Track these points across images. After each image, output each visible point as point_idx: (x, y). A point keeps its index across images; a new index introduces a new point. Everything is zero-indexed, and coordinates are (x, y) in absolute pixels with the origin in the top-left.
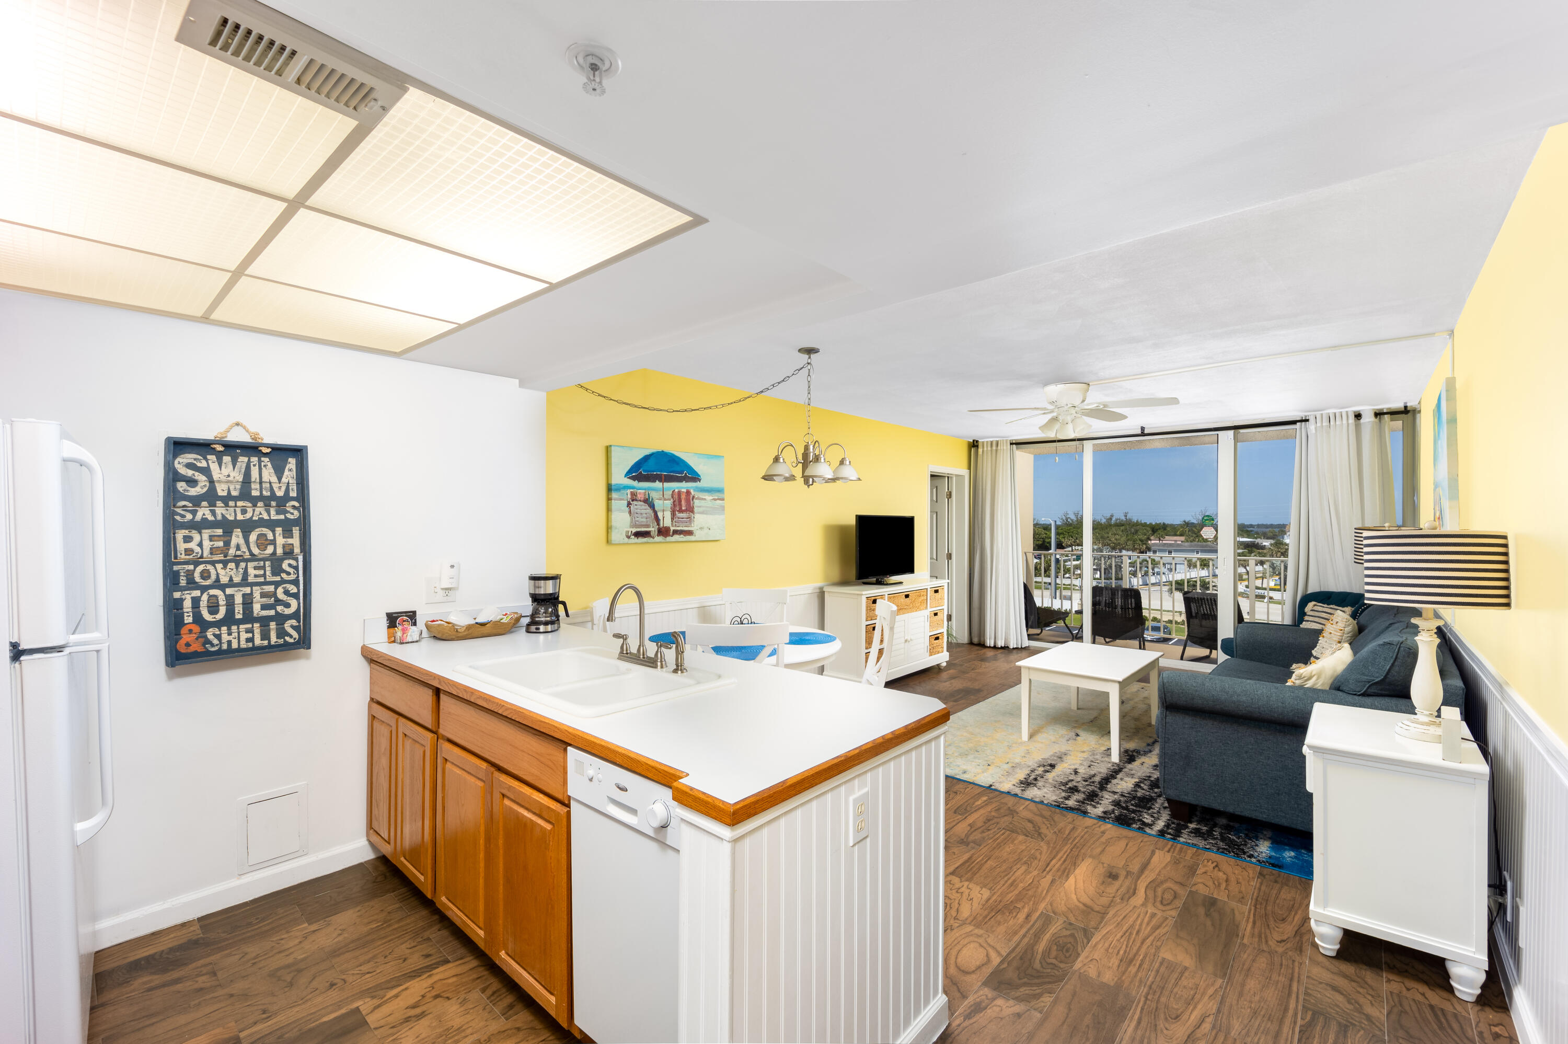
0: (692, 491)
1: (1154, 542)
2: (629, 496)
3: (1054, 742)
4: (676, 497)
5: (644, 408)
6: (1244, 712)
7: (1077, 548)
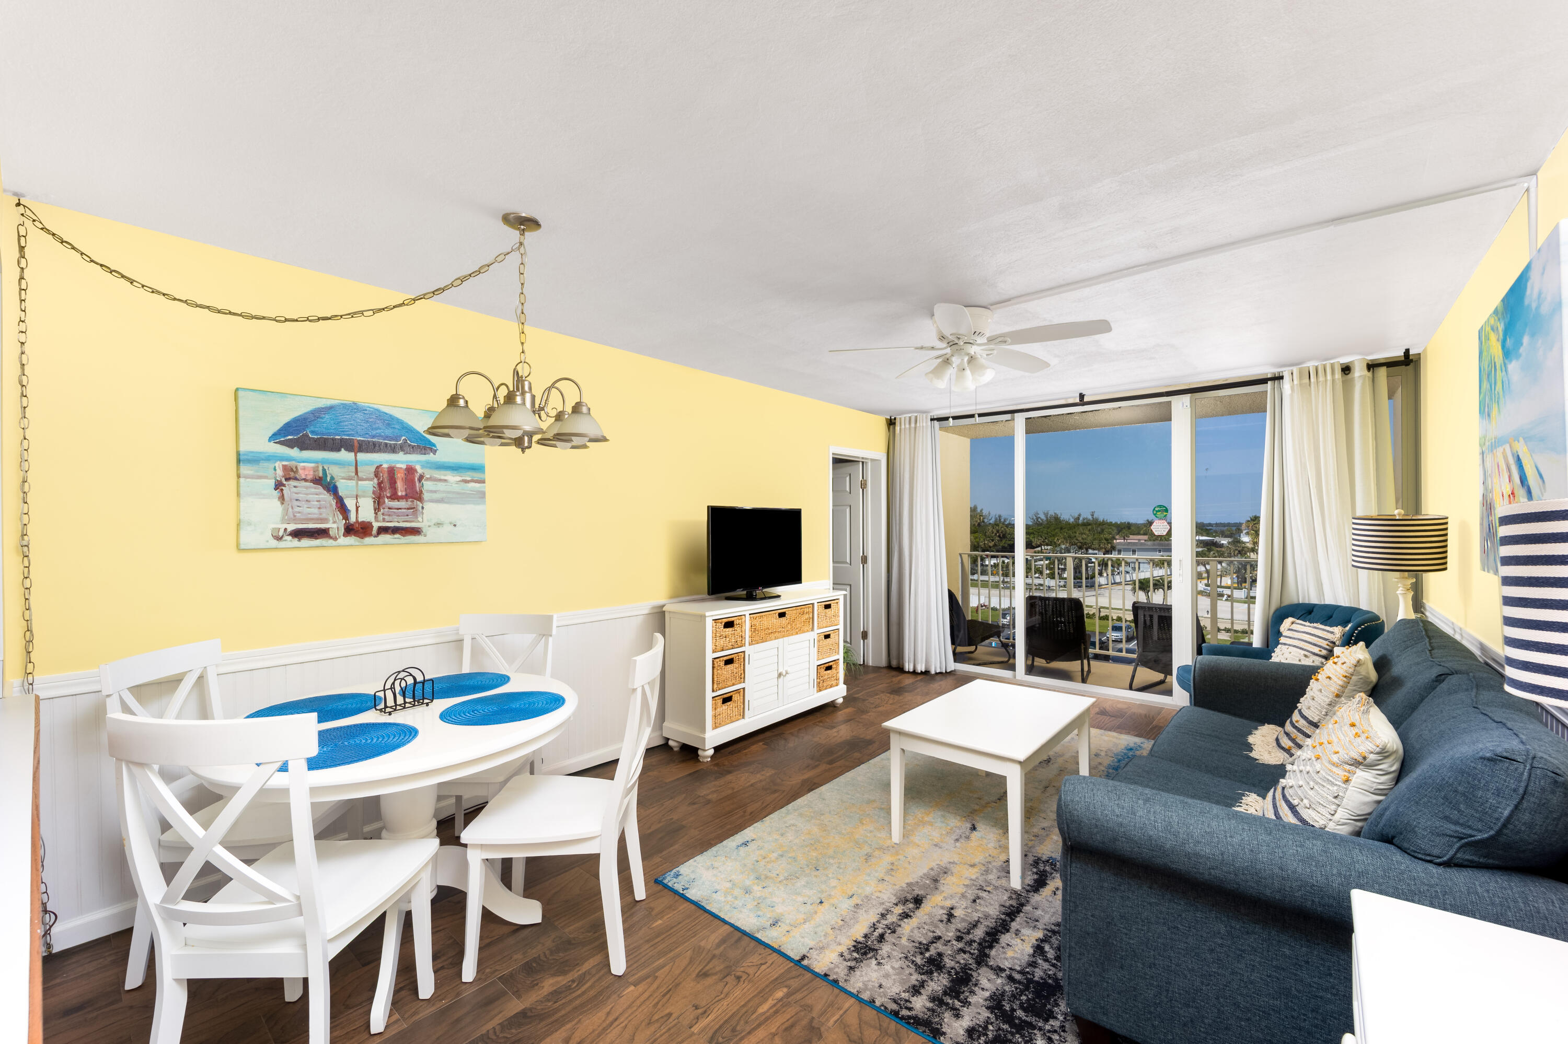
0: (420, 470)
1: (1118, 541)
2: (280, 472)
3: (936, 845)
4: (385, 476)
5: (235, 314)
6: (1207, 877)
7: (1046, 547)
